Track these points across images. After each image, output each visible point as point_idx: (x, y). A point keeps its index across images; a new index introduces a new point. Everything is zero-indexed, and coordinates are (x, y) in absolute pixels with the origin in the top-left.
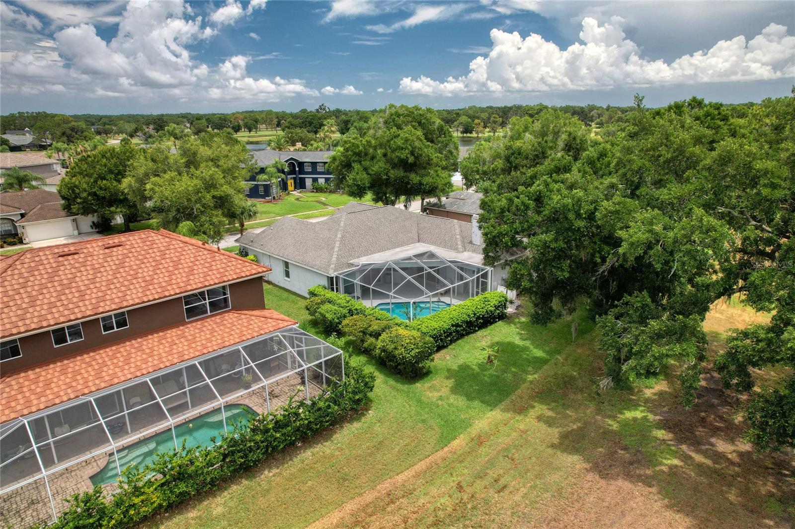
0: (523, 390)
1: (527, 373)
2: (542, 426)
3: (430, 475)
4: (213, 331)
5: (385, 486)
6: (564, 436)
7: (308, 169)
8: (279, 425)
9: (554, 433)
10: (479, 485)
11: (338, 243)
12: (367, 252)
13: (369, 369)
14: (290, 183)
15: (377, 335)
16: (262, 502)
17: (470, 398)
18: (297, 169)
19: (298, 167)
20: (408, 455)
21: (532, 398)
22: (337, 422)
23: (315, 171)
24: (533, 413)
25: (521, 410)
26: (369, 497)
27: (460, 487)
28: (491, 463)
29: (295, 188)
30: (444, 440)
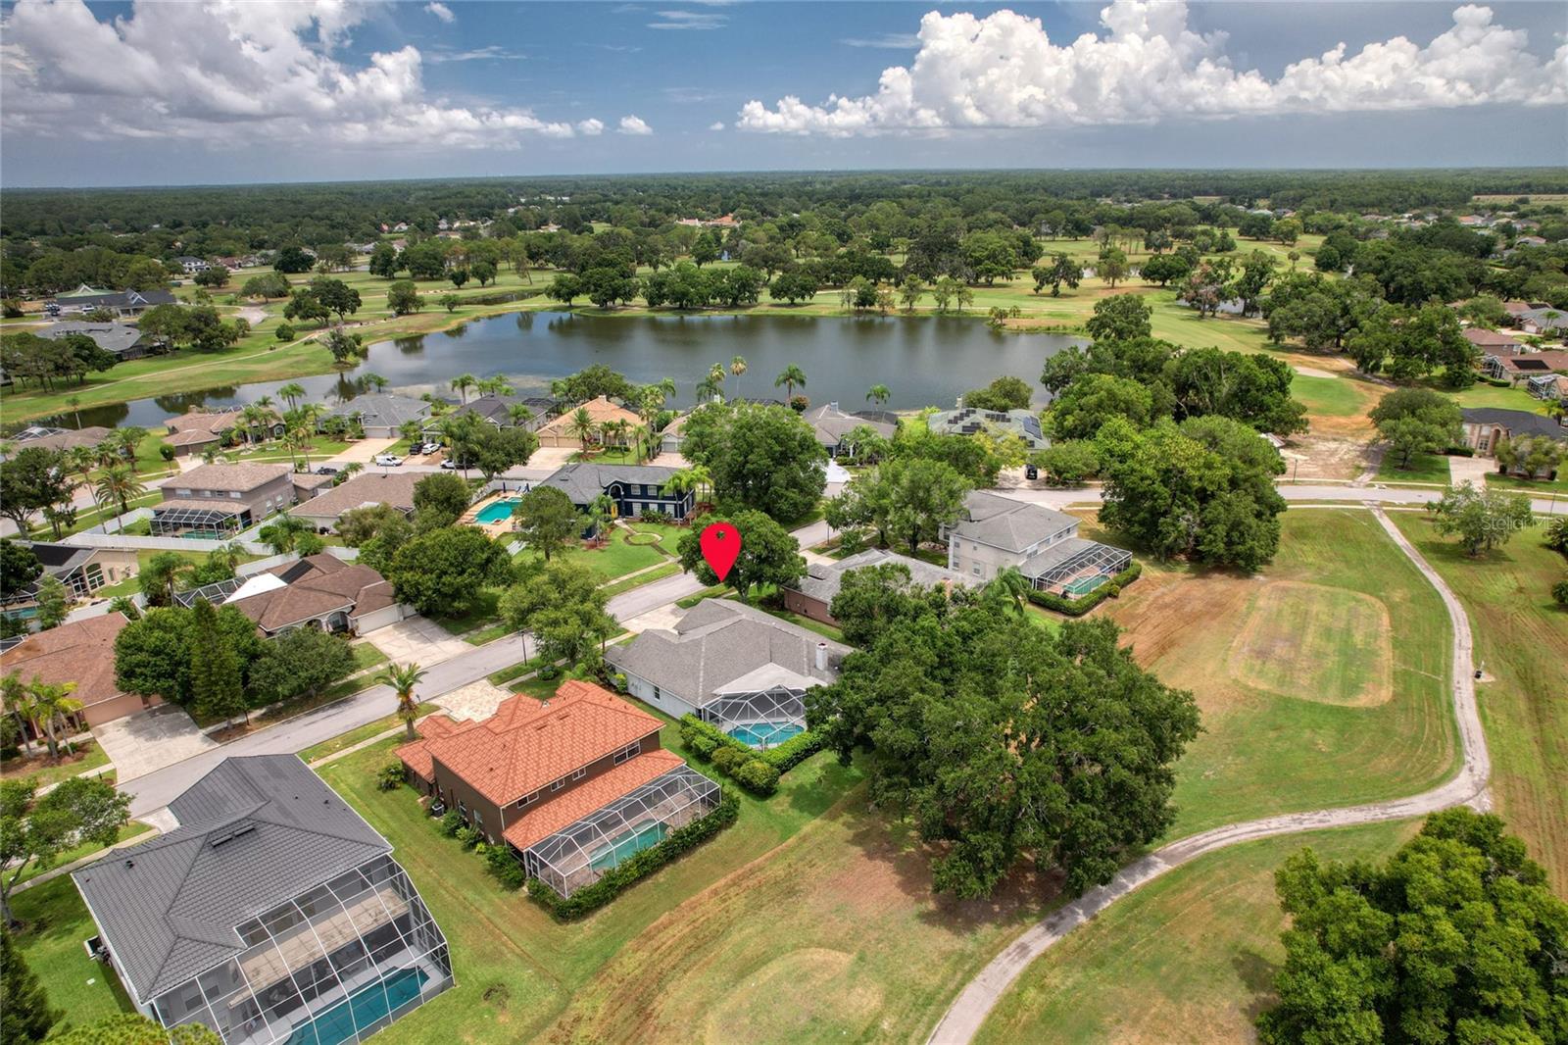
0: (839, 803)
1: (844, 789)
2: (844, 828)
3: (774, 859)
4: (633, 772)
5: (748, 866)
6: (856, 835)
7: (636, 491)
8: (690, 834)
9: (851, 833)
10: (801, 864)
11: (702, 673)
12: (727, 680)
13: (737, 793)
14: (613, 508)
15: (740, 765)
16: (683, 876)
17: (801, 810)
18: (622, 492)
19: (624, 490)
20: (762, 848)
21: (843, 810)
22: (720, 828)
23: (644, 495)
24: (841, 820)
25: (833, 818)
26: (740, 872)
27: (790, 865)
28: (809, 852)
29: (620, 515)
30: (783, 839)
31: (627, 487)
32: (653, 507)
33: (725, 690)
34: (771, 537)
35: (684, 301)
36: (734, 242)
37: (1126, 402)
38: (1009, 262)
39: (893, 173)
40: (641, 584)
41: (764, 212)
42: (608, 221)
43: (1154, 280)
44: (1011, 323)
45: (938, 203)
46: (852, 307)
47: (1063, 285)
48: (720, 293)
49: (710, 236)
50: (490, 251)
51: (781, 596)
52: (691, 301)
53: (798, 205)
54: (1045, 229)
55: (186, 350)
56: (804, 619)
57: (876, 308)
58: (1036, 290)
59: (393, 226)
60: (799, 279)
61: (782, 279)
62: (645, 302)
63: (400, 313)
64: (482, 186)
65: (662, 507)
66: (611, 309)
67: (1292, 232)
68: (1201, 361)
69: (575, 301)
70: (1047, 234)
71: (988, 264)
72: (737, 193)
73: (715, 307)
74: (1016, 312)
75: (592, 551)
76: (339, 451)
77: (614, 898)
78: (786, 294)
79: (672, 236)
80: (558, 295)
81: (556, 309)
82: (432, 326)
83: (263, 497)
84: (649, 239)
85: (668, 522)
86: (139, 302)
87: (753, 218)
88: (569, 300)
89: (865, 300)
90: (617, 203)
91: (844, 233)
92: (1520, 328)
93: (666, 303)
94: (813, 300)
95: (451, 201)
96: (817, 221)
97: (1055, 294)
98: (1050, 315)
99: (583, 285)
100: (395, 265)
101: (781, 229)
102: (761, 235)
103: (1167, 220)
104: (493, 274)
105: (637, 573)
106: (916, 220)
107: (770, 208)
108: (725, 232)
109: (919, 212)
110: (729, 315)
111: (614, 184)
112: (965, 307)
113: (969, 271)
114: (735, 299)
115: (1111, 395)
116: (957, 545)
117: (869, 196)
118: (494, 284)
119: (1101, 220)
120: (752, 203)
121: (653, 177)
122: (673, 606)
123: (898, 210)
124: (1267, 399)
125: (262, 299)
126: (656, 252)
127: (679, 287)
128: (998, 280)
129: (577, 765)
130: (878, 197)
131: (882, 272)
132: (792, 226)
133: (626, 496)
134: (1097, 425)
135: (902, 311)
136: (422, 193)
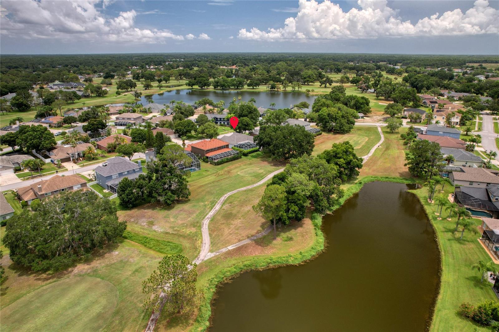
0: (259, 157)
3: (248, 162)
4: (225, 150)
5: (244, 162)
10: (252, 162)
15: (242, 151)
16: (233, 163)
17: (253, 158)
20: (246, 161)
22: (239, 159)
23: (221, 120)
24: (259, 159)
26: (242, 163)
28: (254, 161)
30: (250, 160)
31: (217, 118)
32: (222, 123)
33: (239, 143)
34: (248, 121)
35: (224, 87)
36: (237, 72)
37: (327, 105)
38: (314, 78)
39: (286, 54)
41: (245, 65)
42: (198, 66)
43: (353, 84)
44: (311, 93)
45: (298, 62)
46: (269, 89)
47: (328, 85)
48: (233, 85)
49: (229, 71)
50: (167, 74)
52: (226, 87)
53: (256, 63)
54: (328, 71)
55: (94, 96)
57: (276, 89)
58: (320, 86)
59: (132, 67)
60: (255, 82)
61: (251, 82)
62: (213, 87)
63: (146, 89)
64: (155, 55)
65: (224, 123)
66: (204, 89)
67: (401, 72)
68: (348, 97)
69: (194, 87)
70: (329, 72)
71: (308, 79)
72: (237, 59)
73: (232, 89)
74: (313, 91)
76: (147, 115)
77: (223, 164)
78: (251, 86)
79: (219, 70)
80: (189, 85)
81: (188, 89)
82: (156, 92)
83: (138, 120)
84: (213, 71)
85: (225, 126)
86: (75, 85)
87: (242, 66)
88: (192, 87)
89: (273, 87)
90: (199, 61)
91: (269, 71)
92: (444, 96)
93: (219, 88)
94: (259, 88)
95: (148, 60)
96: (261, 67)
97: (325, 87)
98: (323, 92)
99: (197, 82)
100: (140, 77)
101: (251, 69)
102: (245, 70)
103: (365, 68)
104: (169, 80)
106: (290, 67)
107: (247, 64)
108: (234, 70)
109: (291, 65)
110: (236, 91)
111: (197, 56)
112: (300, 89)
113: (302, 80)
114: (238, 87)
115: (324, 103)
117: (277, 60)
118: (169, 83)
119: (345, 68)
120: (242, 62)
121: (209, 54)
123: (286, 64)
124: (362, 106)
125: (106, 85)
126: (215, 75)
127: (222, 83)
128: (310, 84)
129: (216, 147)
130: (281, 61)
131: (279, 81)
132: (253, 69)
133: (217, 120)
134: (320, 109)
135: (283, 90)
136: (137, 58)
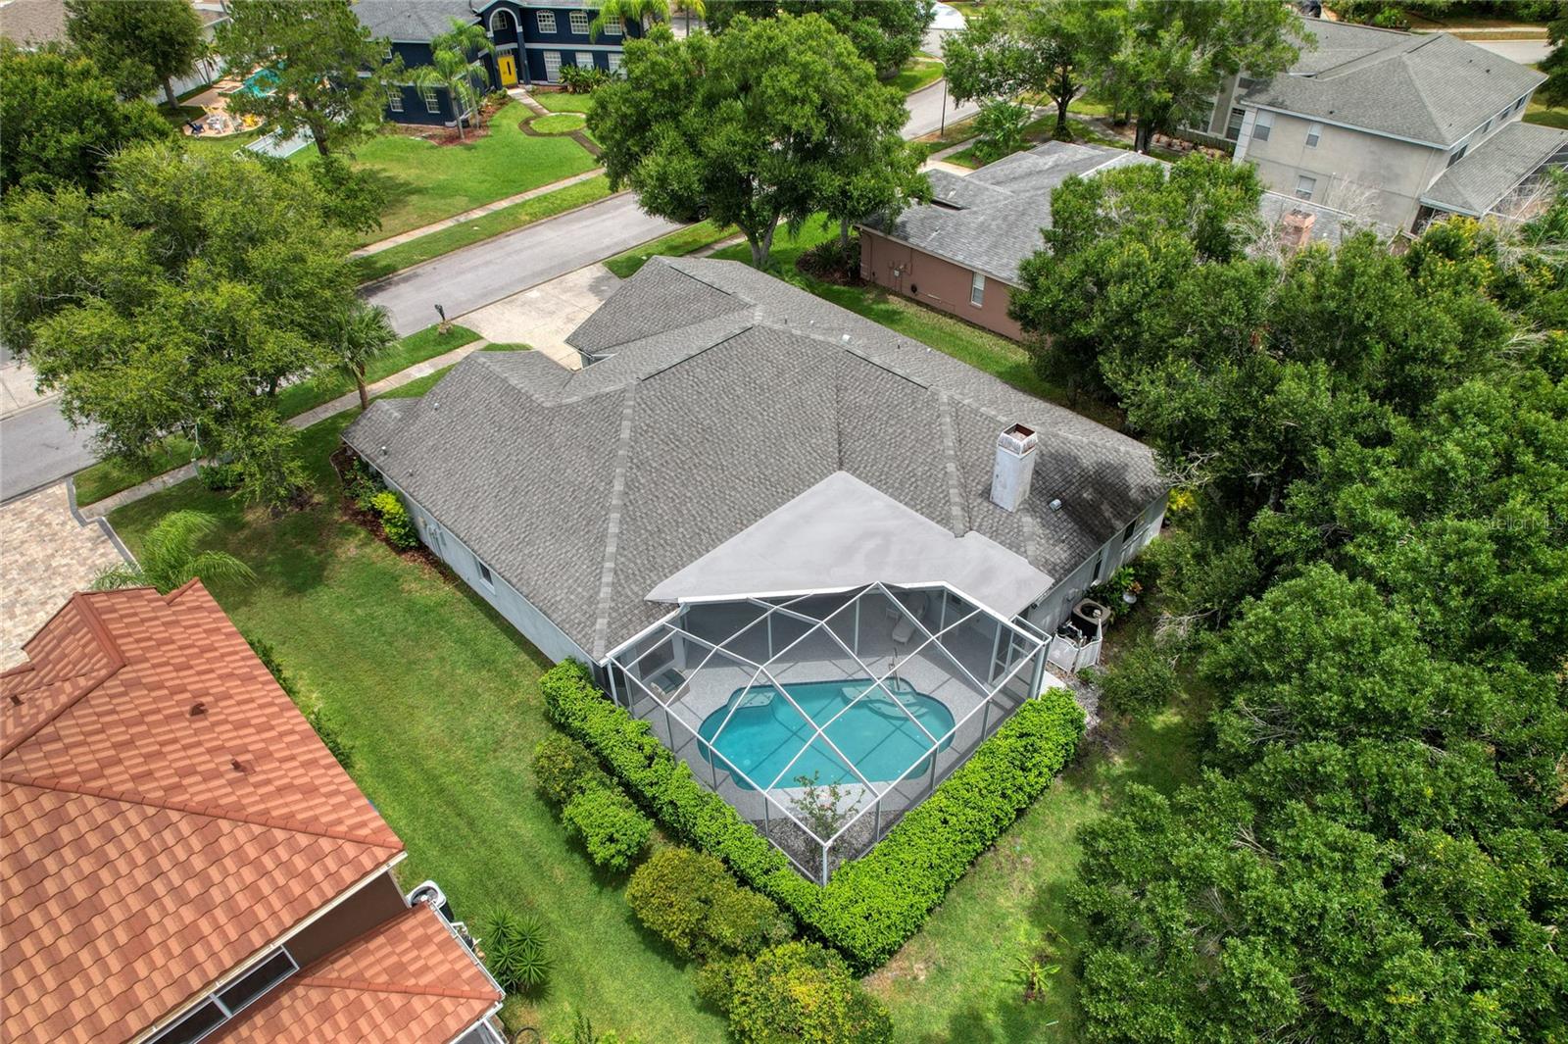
7: (548, 26)
11: (615, 516)
14: (506, 65)
18: (519, 29)
19: (523, 23)
23: (564, 34)
29: (520, 77)
31: (528, 15)
32: (585, 60)
34: (837, 82)
40: (535, 219)
51: (854, 248)
56: (912, 310)
65: (601, 60)
75: (450, 148)
105: (530, 195)
116: (1261, 134)
122: (598, 271)
133: (528, 39)
